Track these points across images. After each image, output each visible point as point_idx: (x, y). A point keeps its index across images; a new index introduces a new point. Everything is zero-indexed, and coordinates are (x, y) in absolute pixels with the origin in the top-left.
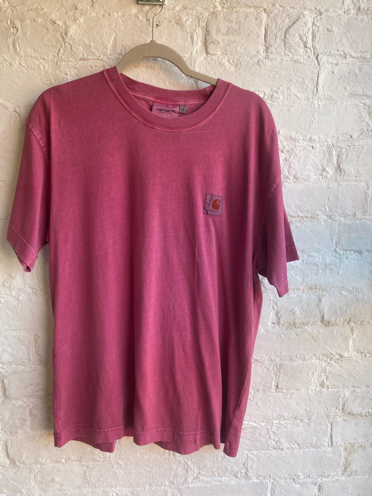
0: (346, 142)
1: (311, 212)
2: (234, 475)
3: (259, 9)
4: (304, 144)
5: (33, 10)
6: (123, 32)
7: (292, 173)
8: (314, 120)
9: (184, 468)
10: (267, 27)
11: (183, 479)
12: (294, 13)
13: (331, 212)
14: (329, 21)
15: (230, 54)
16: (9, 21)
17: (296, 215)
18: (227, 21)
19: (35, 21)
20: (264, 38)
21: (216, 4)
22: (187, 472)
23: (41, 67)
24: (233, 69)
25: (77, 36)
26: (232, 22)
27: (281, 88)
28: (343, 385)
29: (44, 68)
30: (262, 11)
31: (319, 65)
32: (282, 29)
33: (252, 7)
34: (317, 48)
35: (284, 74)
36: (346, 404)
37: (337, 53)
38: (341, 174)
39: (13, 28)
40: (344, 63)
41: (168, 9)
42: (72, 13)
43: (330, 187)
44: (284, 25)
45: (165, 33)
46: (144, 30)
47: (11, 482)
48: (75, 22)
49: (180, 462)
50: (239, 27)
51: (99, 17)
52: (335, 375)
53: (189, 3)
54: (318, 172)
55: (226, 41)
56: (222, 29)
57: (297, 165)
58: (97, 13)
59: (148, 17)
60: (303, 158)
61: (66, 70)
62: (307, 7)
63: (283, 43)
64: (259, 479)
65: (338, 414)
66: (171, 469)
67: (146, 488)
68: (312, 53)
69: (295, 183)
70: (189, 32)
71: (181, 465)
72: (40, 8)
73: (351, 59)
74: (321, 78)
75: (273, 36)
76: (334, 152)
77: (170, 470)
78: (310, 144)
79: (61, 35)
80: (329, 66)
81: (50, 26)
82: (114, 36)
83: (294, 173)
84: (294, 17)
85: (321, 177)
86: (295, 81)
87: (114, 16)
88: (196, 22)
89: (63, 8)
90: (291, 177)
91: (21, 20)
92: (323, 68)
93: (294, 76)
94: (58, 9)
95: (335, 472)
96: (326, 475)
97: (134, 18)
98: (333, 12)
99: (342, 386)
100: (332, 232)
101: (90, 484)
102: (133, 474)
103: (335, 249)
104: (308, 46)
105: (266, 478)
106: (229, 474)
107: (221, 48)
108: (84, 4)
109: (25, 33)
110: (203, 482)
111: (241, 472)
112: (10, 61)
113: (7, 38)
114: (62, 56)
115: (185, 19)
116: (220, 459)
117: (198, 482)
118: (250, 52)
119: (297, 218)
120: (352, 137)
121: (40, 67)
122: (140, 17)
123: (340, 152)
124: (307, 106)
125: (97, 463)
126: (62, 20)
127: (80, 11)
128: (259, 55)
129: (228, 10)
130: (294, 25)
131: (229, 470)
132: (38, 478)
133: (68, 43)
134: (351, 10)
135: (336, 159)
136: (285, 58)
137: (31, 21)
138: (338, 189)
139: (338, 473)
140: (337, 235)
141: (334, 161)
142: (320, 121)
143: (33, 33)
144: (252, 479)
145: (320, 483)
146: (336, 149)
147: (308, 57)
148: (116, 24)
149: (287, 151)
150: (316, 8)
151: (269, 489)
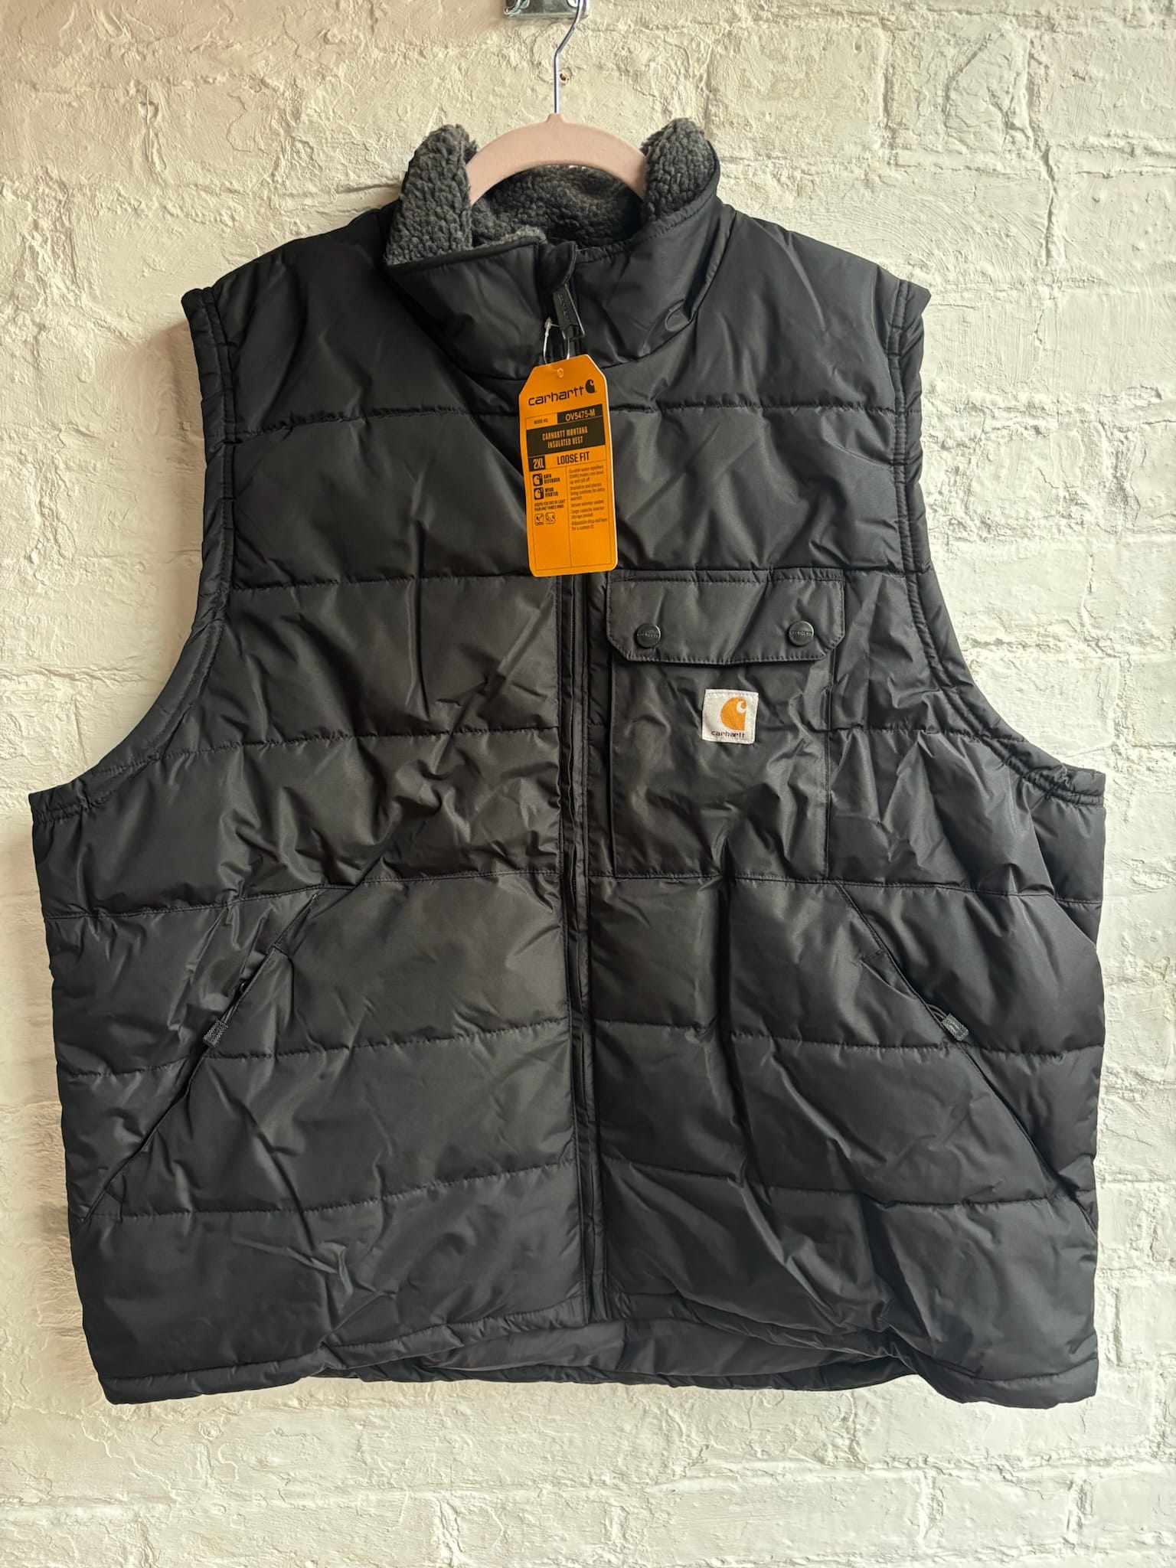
0: (1140, 412)
1: (1036, 629)
2: (814, 1455)
3: (867, 18)
4: (1010, 423)
5: (202, 48)
6: (463, 102)
7: (975, 512)
8: (1041, 347)
9: (660, 1429)
10: (891, 70)
11: (657, 1464)
12: (971, 28)
13: (1099, 628)
14: (1079, 47)
15: (780, 155)
16: (132, 84)
17: (992, 639)
18: (770, 57)
19: (206, 82)
20: (881, 105)
21: (737, 9)
22: (669, 1441)
23: (223, 213)
24: (789, 199)
25: (329, 120)
26: (785, 59)
27: (936, 252)
28: (1152, 1172)
29: (233, 218)
30: (874, 25)
31: (1053, 179)
32: (936, 74)
33: (845, 13)
34: (1045, 126)
35: (946, 209)
36: (1159, 1231)
37: (1106, 142)
38: (1128, 511)
39: (144, 104)
40: (1127, 170)
41: (593, 30)
42: (313, 53)
43: (1094, 550)
44: (943, 64)
45: (585, 100)
46: (525, 93)
47: (140, 1468)
48: (323, 78)
49: (645, 1411)
50: (807, 73)
51: (392, 61)
52: (1124, 1139)
53: (658, 8)
54: (1054, 505)
55: (768, 116)
56: (755, 83)
57: (990, 486)
58: (385, 50)
59: (536, 56)
60: (1007, 462)
61: (295, 223)
62: (1010, 10)
63: (939, 117)
64: (893, 1467)
65: (1138, 1263)
66: (618, 1433)
67: (544, 1491)
68: (1031, 144)
69: (984, 540)
70: (657, 94)
71: (649, 1420)
72: (220, 43)
73: (1149, 160)
74: (1061, 219)
75: (909, 97)
76: (1105, 445)
77: (614, 1434)
78: (1032, 422)
79: (282, 119)
80: (1084, 183)
81: (248, 92)
82: (435, 115)
83: (980, 510)
84: (973, 38)
85: (1064, 522)
86: (978, 229)
87: (435, 56)
88: (679, 63)
89: (287, 41)
90: (973, 525)
91: (168, 81)
92: (1066, 186)
93: (977, 215)
94: (274, 44)
95: (1129, 1447)
96: (1102, 1456)
97: (494, 61)
98: (1089, 21)
99: (1146, 1176)
100: (1103, 690)
101: (375, 1477)
102: (504, 1447)
103: (1114, 745)
104: (1017, 123)
105: (913, 1465)
106: (798, 1451)
107: (753, 140)
108: (348, 26)
109: (179, 118)
110: (716, 1477)
111: (835, 1446)
112: (135, 199)
113: (127, 134)
114: (284, 182)
115: (644, 57)
116: (769, 1403)
117: (704, 1477)
118: (842, 148)
119: (993, 648)
120: (1159, 396)
121: (220, 215)
122: (512, 58)
123: (1122, 442)
124: (1018, 303)
125: (394, 1410)
126: (284, 74)
127: (338, 45)
128: (867, 155)
129: (773, 24)
130: (973, 62)
131: (799, 1439)
132: (220, 1456)
133: (300, 141)
134: (1144, 13)
135: (1110, 465)
136: (946, 161)
137: (195, 81)
138: (1120, 558)
139: (1141, 1450)
140: (1120, 698)
141: (1104, 470)
142: (1058, 348)
143: (201, 116)
144: (871, 1469)
145: (1085, 1481)
146: (1109, 434)
147: (1019, 155)
148: (443, 79)
149: (958, 445)
150: (1038, 12)
151: (925, 1500)
